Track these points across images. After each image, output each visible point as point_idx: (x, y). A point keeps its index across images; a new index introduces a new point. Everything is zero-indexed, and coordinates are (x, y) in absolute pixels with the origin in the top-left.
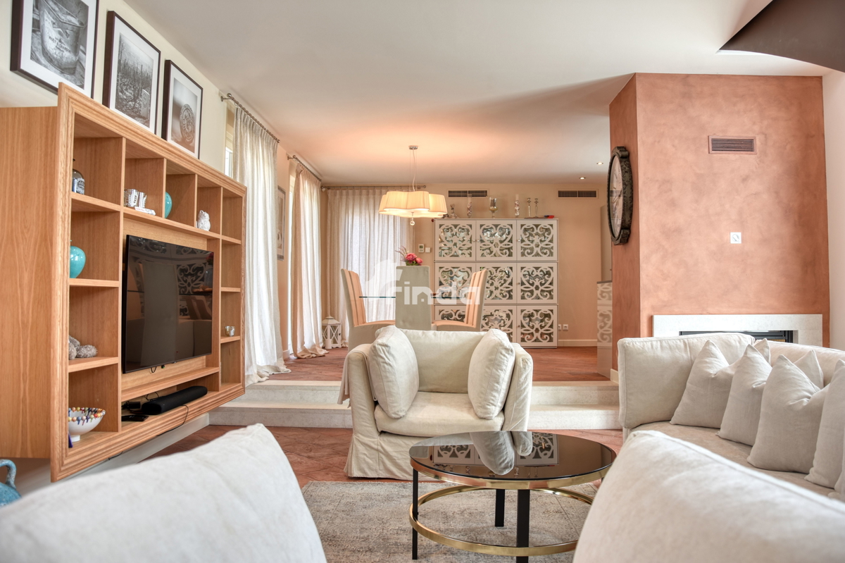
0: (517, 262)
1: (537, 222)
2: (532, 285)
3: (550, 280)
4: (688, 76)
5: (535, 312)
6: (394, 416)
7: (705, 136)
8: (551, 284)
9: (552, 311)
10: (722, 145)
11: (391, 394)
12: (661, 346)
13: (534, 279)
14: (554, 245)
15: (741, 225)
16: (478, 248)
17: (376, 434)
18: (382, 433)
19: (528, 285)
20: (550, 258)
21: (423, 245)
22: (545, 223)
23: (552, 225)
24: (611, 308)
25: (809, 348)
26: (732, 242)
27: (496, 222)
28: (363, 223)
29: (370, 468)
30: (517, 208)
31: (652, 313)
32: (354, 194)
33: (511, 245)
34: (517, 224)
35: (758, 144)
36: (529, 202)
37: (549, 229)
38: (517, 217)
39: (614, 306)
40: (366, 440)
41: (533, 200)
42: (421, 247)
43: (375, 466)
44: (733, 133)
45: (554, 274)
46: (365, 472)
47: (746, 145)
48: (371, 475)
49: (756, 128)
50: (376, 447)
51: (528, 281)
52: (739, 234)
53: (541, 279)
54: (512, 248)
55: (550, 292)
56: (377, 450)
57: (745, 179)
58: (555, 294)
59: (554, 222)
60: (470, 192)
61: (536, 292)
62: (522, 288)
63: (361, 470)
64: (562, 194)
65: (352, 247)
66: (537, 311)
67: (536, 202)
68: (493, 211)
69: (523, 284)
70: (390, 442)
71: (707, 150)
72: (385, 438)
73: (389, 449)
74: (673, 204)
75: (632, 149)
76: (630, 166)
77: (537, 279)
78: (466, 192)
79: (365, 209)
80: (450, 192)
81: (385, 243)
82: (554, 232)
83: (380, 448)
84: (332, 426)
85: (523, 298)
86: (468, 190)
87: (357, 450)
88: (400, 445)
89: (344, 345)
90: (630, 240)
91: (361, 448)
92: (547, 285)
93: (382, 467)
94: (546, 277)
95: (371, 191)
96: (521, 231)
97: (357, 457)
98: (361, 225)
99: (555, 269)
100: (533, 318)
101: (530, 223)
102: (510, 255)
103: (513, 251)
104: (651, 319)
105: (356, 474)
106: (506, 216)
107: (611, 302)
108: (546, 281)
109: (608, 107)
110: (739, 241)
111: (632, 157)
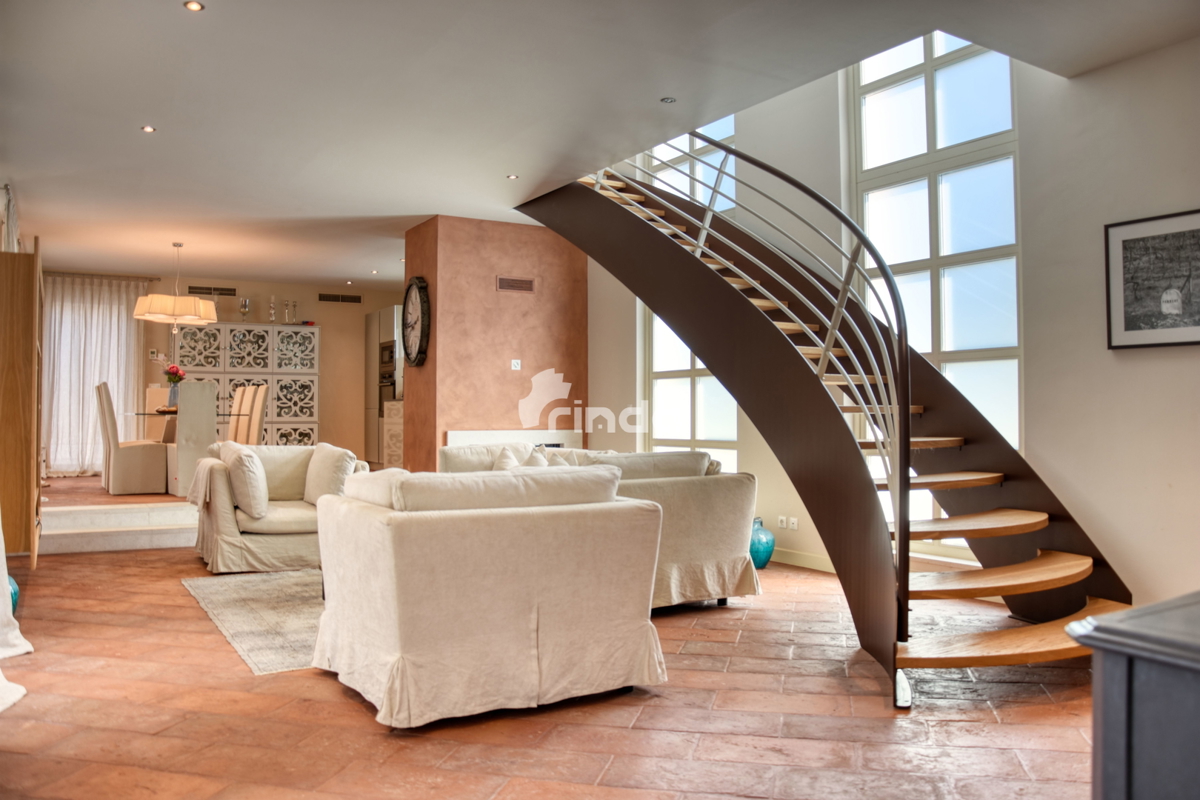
0: (272, 374)
1: (296, 329)
2: (290, 400)
3: (310, 395)
4: (482, 221)
5: (293, 432)
6: (257, 516)
7: (494, 276)
8: (311, 399)
9: (312, 430)
10: (507, 284)
11: (254, 498)
12: (471, 452)
13: (292, 393)
14: (316, 355)
15: (521, 355)
16: (228, 357)
17: (238, 534)
18: (243, 533)
19: (285, 400)
20: (311, 371)
21: (155, 350)
22: (305, 331)
23: (313, 334)
24: (402, 427)
25: (570, 450)
26: (513, 368)
27: (250, 328)
28: (77, 320)
29: (234, 564)
30: (273, 312)
31: (446, 429)
32: (63, 283)
33: (266, 354)
34: (273, 330)
35: (536, 284)
36: (287, 305)
37: (310, 337)
38: (272, 322)
39: (406, 423)
40: (230, 539)
41: (291, 303)
42: (153, 353)
43: (238, 561)
44: (517, 274)
45: (315, 389)
46: (229, 568)
47: (525, 285)
48: (235, 570)
49: (535, 271)
50: (238, 544)
51: (285, 396)
52: (519, 361)
53: (300, 393)
54: (267, 358)
55: (310, 408)
56: (241, 548)
57: (525, 315)
58: (315, 411)
59: (316, 330)
60: (215, 289)
61: (294, 408)
62: (279, 403)
63: (227, 566)
64: (323, 298)
65: (60, 350)
66: (295, 430)
67: (295, 306)
68: (244, 314)
69: (279, 399)
70: (251, 540)
71: (494, 288)
72: (247, 537)
73: (251, 545)
74: (465, 333)
75: (430, 281)
76: (427, 297)
77: (296, 394)
78: (210, 289)
79: (80, 302)
80: (190, 288)
81: (106, 347)
82: (316, 341)
83: (243, 546)
84: (138, 547)
85: (279, 415)
86: (213, 287)
87: (222, 548)
88: (261, 542)
89: (50, 475)
90: (426, 363)
91: (225, 547)
92: (306, 400)
93: (244, 562)
94: (306, 391)
95: (87, 280)
96: (278, 339)
97: (222, 555)
98: (73, 323)
99: (316, 383)
100: (291, 438)
101: (289, 330)
102: (266, 365)
103: (269, 361)
104: (445, 435)
105: (223, 569)
106: (258, 321)
107: (402, 421)
108: (306, 396)
109: (404, 233)
110: (519, 368)
111: (430, 289)
